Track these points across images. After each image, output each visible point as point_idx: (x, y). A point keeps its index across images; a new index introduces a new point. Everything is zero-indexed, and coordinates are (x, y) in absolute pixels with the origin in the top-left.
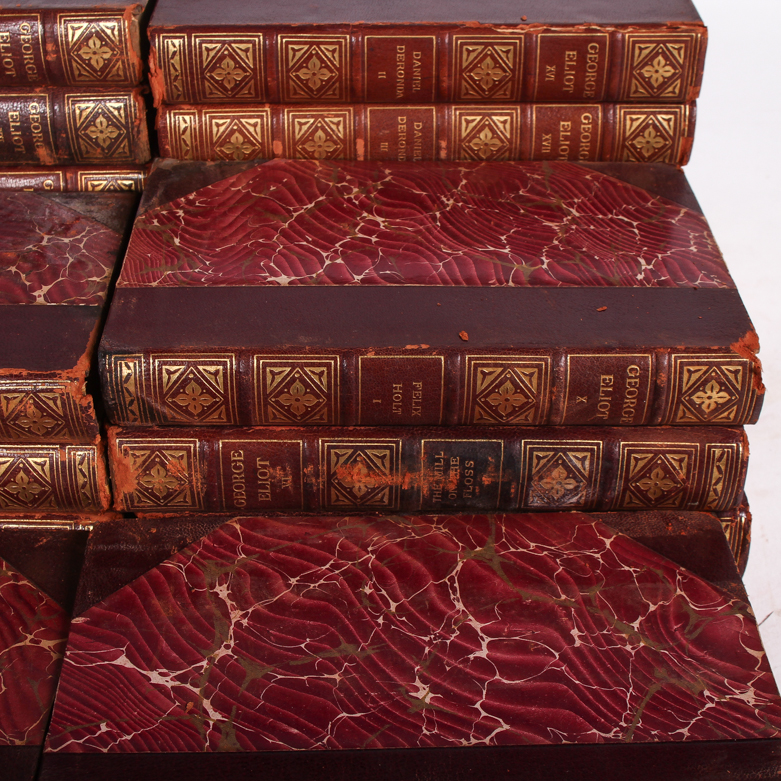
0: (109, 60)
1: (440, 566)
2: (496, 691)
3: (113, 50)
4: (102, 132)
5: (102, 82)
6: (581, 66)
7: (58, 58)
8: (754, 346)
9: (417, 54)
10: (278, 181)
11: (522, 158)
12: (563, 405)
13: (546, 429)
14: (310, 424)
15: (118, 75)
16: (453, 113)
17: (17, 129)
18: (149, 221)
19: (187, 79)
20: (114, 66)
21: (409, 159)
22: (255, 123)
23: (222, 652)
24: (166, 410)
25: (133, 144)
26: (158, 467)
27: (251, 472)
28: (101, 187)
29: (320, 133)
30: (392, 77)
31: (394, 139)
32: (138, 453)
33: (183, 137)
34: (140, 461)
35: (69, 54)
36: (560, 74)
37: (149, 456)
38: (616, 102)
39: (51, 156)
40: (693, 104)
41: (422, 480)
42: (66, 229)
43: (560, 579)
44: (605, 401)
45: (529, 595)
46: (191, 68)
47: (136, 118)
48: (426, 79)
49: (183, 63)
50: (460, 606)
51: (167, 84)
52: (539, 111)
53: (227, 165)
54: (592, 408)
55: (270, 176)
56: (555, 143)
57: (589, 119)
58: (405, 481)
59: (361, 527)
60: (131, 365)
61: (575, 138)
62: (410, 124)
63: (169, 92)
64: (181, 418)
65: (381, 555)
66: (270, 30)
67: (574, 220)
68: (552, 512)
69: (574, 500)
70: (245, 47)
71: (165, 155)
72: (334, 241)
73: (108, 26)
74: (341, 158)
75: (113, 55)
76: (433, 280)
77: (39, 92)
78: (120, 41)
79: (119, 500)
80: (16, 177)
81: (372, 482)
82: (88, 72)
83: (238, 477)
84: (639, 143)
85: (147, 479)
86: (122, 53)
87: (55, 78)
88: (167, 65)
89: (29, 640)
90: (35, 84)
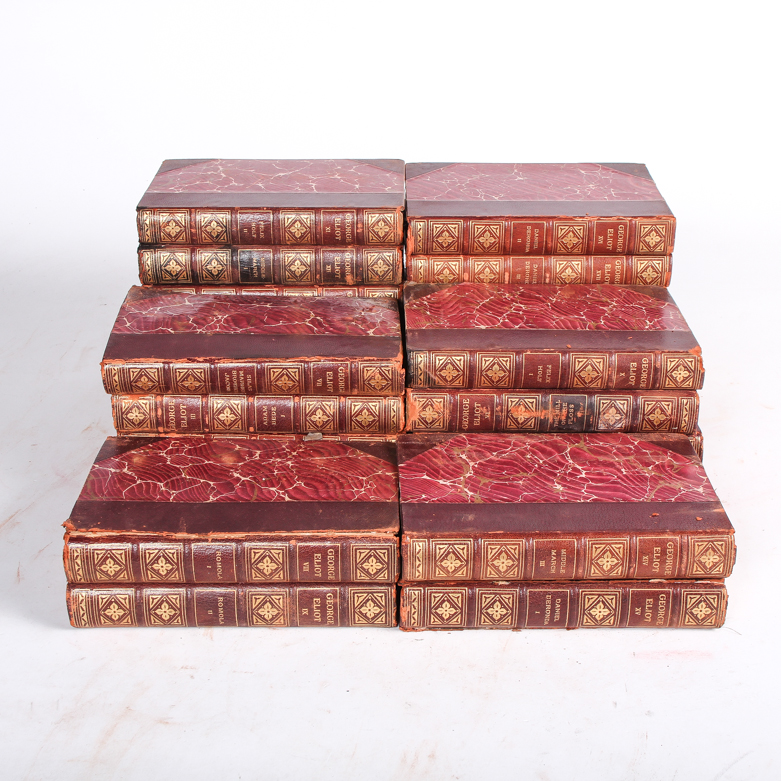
0: (388, 232)
1: (560, 450)
2: (589, 487)
3: (390, 227)
4: (381, 268)
5: (383, 243)
6: (615, 237)
7: (363, 231)
8: (699, 351)
9: (536, 231)
10: (469, 291)
11: (586, 282)
12: (614, 377)
13: (606, 390)
14: (498, 387)
15: (391, 240)
16: (553, 260)
17: (338, 265)
18: (411, 305)
19: (425, 242)
20: (389, 235)
21: (530, 283)
22: (456, 265)
23: (468, 475)
24: (436, 378)
25: (394, 274)
26: (430, 407)
27: (472, 409)
28: (376, 296)
29: (487, 269)
30: (524, 242)
31: (523, 273)
32: (421, 400)
33: (420, 271)
34: (421, 404)
35: (368, 229)
36: (605, 240)
37: (426, 402)
38: (633, 255)
39: (353, 280)
40: (671, 255)
41: (550, 415)
42: (371, 310)
43: (615, 454)
44: (633, 376)
45: (601, 459)
46: (428, 236)
48: (540, 243)
49: (424, 234)
50: (571, 461)
51: (415, 244)
52: (595, 259)
53: (441, 284)
54: (627, 379)
55: (463, 289)
56: (603, 275)
57: (619, 264)
58: (541, 415)
59: (522, 437)
60: (422, 356)
61: (612, 273)
62: (531, 265)
63: (415, 249)
64: (442, 383)
65: (533, 446)
66: (467, 219)
67: (614, 306)
68: (609, 432)
69: (619, 425)
70: (455, 227)
71: (410, 280)
72: (503, 313)
73: (389, 216)
74: (498, 282)
75: (390, 230)
76: (551, 327)
77: (350, 248)
78: (394, 223)
79: (409, 425)
80: (334, 291)
81: (527, 415)
82: (377, 238)
83: (466, 413)
84: (644, 275)
85: (424, 413)
86: (394, 229)
87: (360, 241)
88: (416, 235)
89: (380, 473)
90: (349, 244)
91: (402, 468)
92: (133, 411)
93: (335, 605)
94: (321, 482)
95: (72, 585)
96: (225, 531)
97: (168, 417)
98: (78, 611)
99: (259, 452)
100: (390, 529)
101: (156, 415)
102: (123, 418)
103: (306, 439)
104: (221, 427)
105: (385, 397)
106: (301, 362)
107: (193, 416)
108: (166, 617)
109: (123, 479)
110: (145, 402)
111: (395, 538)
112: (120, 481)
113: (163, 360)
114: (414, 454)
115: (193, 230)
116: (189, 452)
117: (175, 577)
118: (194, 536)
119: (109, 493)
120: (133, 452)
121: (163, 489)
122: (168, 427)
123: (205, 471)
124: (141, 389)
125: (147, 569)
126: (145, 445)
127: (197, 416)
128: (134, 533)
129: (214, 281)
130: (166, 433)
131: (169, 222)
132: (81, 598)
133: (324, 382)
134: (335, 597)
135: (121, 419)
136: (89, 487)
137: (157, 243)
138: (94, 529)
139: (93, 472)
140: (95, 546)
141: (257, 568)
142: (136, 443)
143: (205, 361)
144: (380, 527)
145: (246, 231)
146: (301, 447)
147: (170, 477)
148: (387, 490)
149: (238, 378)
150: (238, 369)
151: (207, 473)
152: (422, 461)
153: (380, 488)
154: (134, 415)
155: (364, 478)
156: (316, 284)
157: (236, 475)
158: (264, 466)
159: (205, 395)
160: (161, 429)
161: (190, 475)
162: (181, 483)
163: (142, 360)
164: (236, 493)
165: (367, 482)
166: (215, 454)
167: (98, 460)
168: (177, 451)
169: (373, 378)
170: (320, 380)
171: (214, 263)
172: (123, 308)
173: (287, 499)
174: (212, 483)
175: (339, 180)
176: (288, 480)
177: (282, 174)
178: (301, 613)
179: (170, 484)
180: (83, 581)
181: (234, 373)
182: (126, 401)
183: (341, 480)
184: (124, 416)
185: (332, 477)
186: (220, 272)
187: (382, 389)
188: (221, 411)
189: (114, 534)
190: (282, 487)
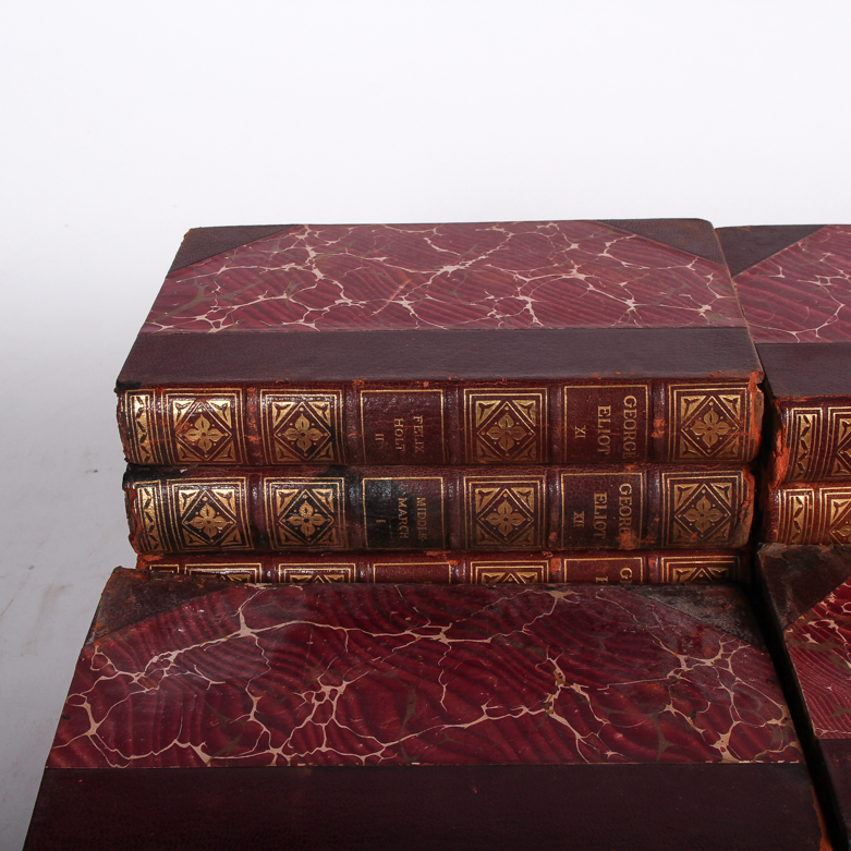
0: (725, 437)
3: (731, 425)
4: (703, 516)
5: (713, 458)
7: (666, 435)
15: (732, 452)
17: (602, 512)
19: (815, 458)
20: (729, 443)
25: (735, 528)
28: (688, 575)
33: (795, 519)
35: (678, 430)
39: (635, 541)
46: (823, 446)
47: (745, 499)
49: (815, 440)
51: (790, 463)
63: (790, 471)
73: (729, 399)
75: (732, 431)
77: (631, 471)
78: (742, 416)
82: (697, 449)
86: (742, 428)
87: (654, 455)
88: (793, 442)
90: (629, 461)
115: (253, 439)
129: (306, 546)
131: (193, 420)
137: (167, 465)
145: (379, 437)
156: (547, 548)
171: (306, 510)
172: (83, 664)
175: (583, 284)
177: (450, 269)
186: (319, 530)
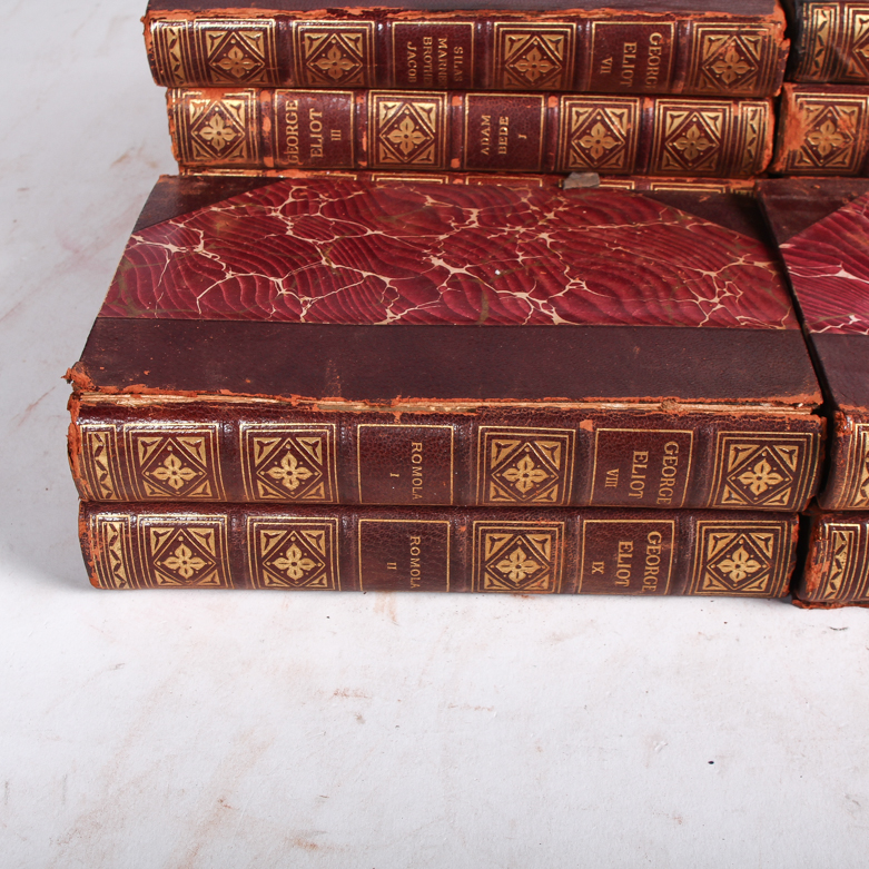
24: (851, 62)
26: (829, 123)
32: (812, 108)
34: (812, 116)
37: (823, 111)
60: (827, 12)
64: (861, 73)
79: (782, 160)
85: (815, 135)
89: (741, 261)
91: (785, 251)
92: (212, 123)
93: (664, 555)
94: (623, 281)
95: (90, 506)
96: (429, 397)
97: (283, 134)
98: (105, 559)
99: (475, 212)
100: (803, 398)
101: (260, 132)
102: (190, 138)
103: (569, 184)
104: (392, 159)
105: (736, 99)
106: (572, 19)
107: (336, 135)
108: (295, 573)
109: (194, 269)
110: (236, 103)
111: (818, 420)
112: (190, 274)
113: (275, 13)
114: (806, 224)
116: (331, 209)
117: (318, 493)
118: (359, 407)
119: (166, 300)
120: (214, 209)
121: (284, 291)
122: (283, 156)
123: (369, 251)
124: (228, 74)
125: (255, 478)
126: (239, 194)
127: (345, 134)
128: (226, 397)
130: (278, 168)
132: (111, 534)
133: (617, 66)
134: (666, 538)
135: (186, 137)
136: (123, 286)
138: (136, 388)
139: (132, 253)
140: (140, 425)
141: (503, 479)
142: (219, 190)
143: (366, 15)
144: (781, 393)
146: (560, 203)
147: (295, 265)
148: (766, 301)
149: (435, 53)
150: (436, 33)
151: (374, 257)
152: (825, 237)
153: (751, 296)
154: (213, 131)
155: (713, 274)
157: (437, 262)
158: (492, 243)
159: (361, 90)
160: (269, 161)
161: (337, 261)
162: (321, 280)
163: (231, 11)
164: (442, 302)
165: (722, 285)
166: (385, 215)
167: (142, 227)
168: (305, 206)
169: (719, 58)
170: (608, 61)
173: (557, 319)
174: (387, 280)
176: (550, 276)
178: (588, 569)
179: (297, 282)
180: (113, 498)
181: (428, 41)
182: (198, 103)
183: (666, 278)
184: (194, 134)
185: (643, 269)
187: (736, 81)
188: (394, 124)
189: (180, 399)
190: (541, 292)
